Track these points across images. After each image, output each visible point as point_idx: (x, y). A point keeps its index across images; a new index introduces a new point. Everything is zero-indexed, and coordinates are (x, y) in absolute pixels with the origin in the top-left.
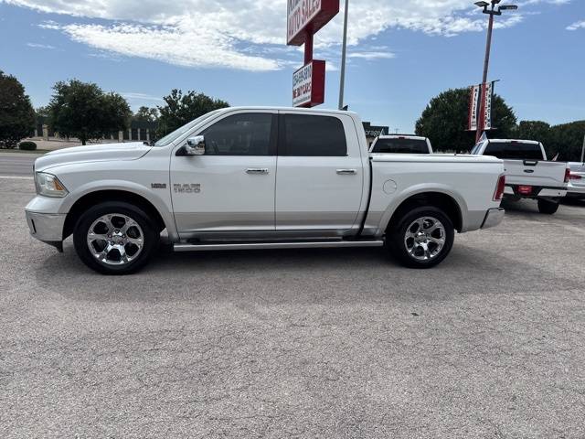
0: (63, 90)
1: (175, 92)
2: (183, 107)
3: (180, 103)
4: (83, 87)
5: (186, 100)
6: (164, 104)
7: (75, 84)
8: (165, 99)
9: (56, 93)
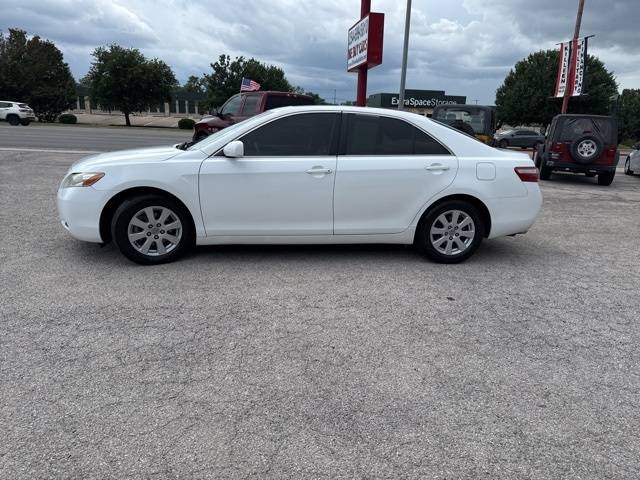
0: (103, 56)
1: (223, 57)
2: (232, 75)
3: (228, 71)
4: (124, 52)
5: (235, 66)
6: (211, 72)
7: (116, 50)
8: (212, 65)
9: (95, 60)
